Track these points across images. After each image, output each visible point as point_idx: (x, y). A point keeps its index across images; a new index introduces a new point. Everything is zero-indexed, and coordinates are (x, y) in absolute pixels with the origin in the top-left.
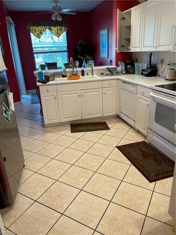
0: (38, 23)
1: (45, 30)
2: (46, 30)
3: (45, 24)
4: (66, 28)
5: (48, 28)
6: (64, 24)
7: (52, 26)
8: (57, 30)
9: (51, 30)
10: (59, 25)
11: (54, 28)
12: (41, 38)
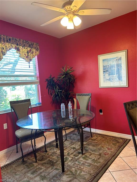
1: (8, 49)
2: (10, 49)
3: (9, 41)
4: (38, 51)
5: (14, 47)
6: (35, 46)
7: (20, 46)
8: (26, 52)
9: (18, 50)
10: (30, 46)
11: (23, 48)
12: (2, 60)
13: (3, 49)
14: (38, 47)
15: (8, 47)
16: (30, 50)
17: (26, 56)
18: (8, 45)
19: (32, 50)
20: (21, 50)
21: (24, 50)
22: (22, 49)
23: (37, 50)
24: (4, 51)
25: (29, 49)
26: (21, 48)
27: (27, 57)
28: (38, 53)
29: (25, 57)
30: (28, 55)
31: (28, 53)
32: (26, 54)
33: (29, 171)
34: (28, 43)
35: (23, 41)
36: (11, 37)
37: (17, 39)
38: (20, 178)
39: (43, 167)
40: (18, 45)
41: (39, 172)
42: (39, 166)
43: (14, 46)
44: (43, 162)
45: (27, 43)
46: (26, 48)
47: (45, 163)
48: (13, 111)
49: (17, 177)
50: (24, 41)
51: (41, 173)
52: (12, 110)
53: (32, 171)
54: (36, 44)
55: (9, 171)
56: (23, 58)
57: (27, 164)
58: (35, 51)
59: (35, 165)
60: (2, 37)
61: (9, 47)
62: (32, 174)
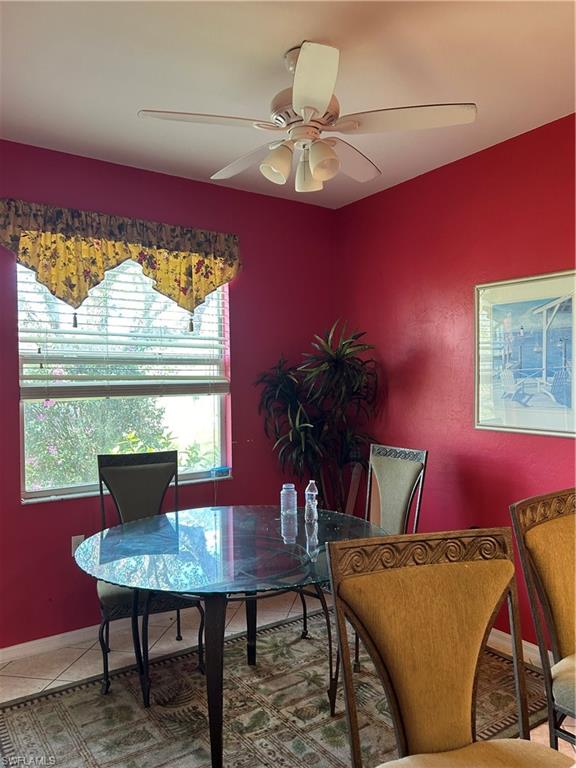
0: (75, 214)
1: (113, 262)
2: (119, 264)
3: (117, 232)
4: (231, 265)
5: (135, 254)
6: (221, 246)
7: (159, 248)
8: (184, 270)
9: (150, 264)
10: (197, 248)
11: (171, 258)
12: (84, 303)
13: (94, 262)
14: (235, 250)
15: (111, 254)
16: (200, 263)
17: (183, 285)
18: (111, 247)
19: (207, 261)
20: (162, 265)
21: (174, 264)
22: (167, 259)
23: (229, 261)
24: (94, 269)
25: (195, 259)
26: (161, 255)
27: (184, 290)
28: (231, 272)
29: (176, 292)
30: (189, 283)
31: (189, 274)
32: (184, 278)
33: (104, 735)
34: (194, 236)
35: (173, 230)
36: (126, 220)
37: (149, 224)
38: (61, 753)
39: (156, 733)
40: (150, 246)
41: (133, 749)
42: (148, 726)
43: (135, 249)
44: (170, 711)
45: (189, 235)
46: (183, 254)
47: (172, 719)
48: (106, 492)
49: (57, 746)
50: (178, 232)
51: (138, 754)
52: (101, 491)
53: (113, 738)
54: (226, 240)
55: (41, 718)
56: (169, 296)
57: (112, 705)
58: (221, 265)
59: (136, 718)
60: (95, 220)
61: (117, 254)
62: (108, 748)
